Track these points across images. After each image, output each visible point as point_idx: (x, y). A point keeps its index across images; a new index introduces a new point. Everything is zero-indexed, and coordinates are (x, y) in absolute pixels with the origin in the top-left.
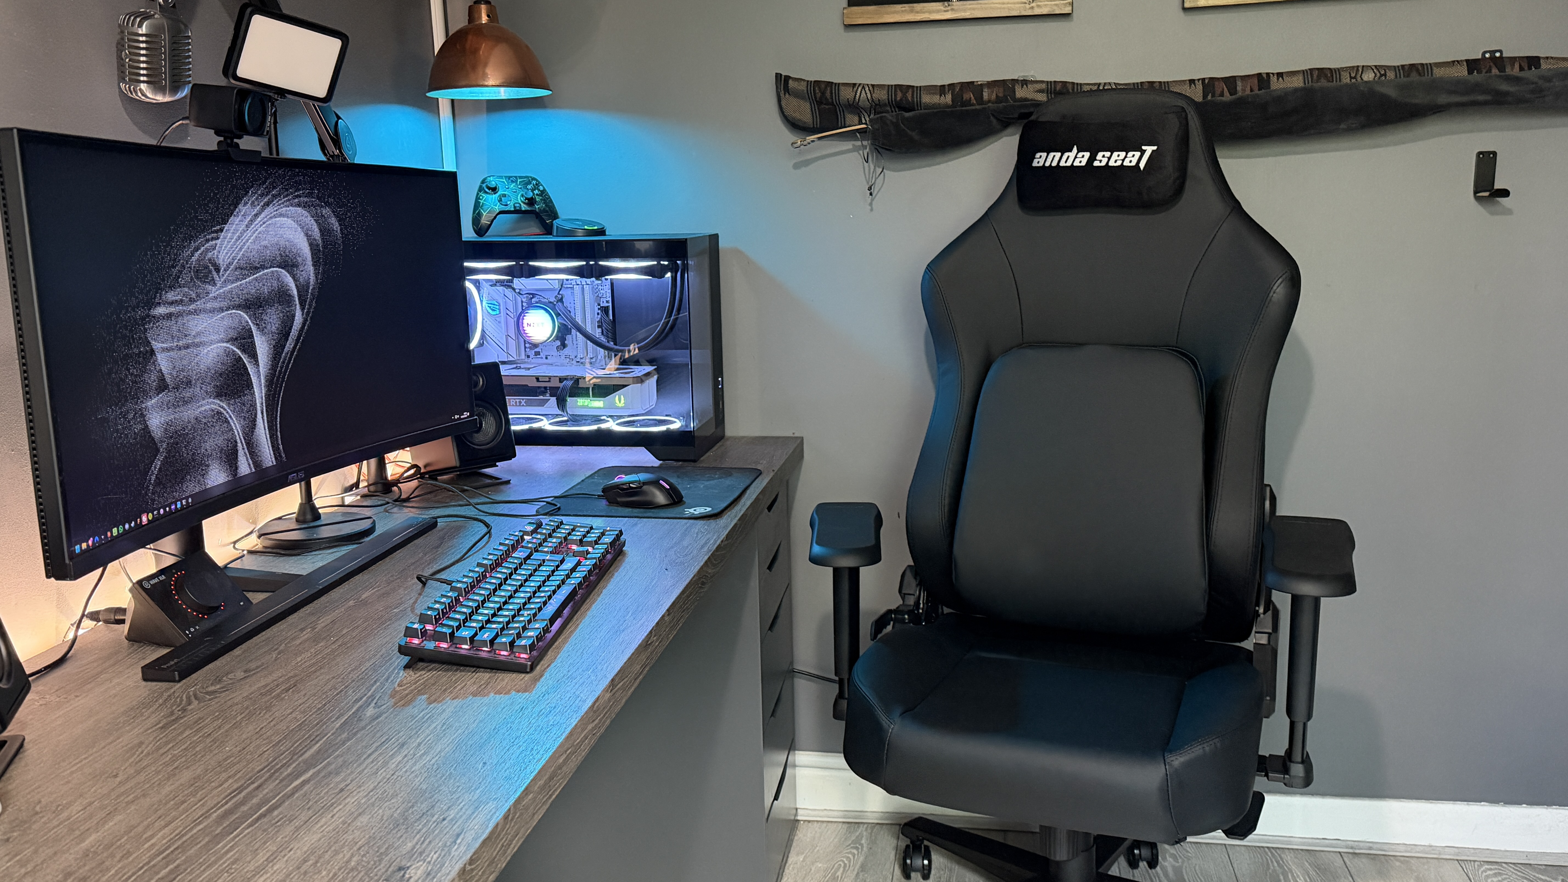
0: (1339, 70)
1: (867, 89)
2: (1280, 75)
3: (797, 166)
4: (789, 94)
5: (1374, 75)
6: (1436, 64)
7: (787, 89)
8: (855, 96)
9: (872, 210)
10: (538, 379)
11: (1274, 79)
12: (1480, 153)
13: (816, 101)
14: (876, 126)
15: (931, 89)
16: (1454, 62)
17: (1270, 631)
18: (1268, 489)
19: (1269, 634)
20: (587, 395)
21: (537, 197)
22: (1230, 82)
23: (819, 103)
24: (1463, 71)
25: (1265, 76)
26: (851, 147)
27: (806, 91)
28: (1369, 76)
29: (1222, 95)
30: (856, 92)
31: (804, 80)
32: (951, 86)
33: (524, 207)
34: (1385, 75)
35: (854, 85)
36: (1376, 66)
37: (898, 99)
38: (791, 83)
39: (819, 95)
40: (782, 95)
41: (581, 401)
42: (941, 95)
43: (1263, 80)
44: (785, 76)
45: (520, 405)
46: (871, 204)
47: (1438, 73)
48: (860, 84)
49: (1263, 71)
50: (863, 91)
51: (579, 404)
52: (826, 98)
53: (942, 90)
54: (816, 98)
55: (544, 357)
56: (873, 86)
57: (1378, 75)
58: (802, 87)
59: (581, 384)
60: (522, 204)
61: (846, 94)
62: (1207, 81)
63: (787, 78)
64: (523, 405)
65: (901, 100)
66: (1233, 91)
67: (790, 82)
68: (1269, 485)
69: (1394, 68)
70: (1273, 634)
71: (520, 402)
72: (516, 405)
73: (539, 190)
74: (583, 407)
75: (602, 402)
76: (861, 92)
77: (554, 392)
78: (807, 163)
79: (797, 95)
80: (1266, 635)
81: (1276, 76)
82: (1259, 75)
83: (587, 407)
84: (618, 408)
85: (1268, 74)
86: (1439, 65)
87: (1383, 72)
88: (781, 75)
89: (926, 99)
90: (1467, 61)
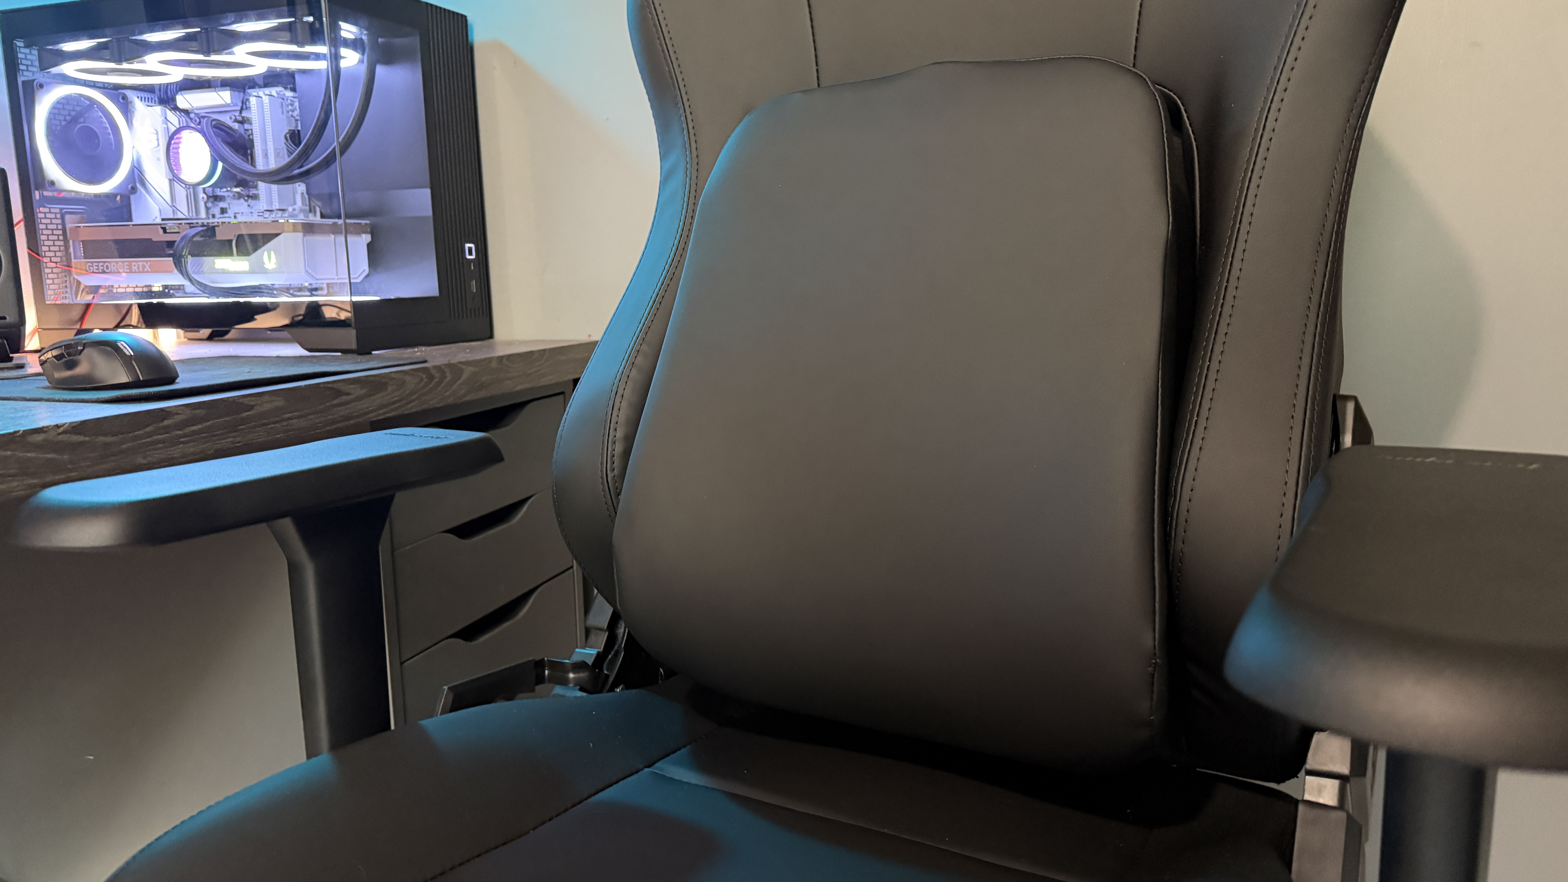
10: (164, 230)
17: (1345, 770)
18: (1350, 407)
19: (1342, 778)
41: (222, 263)
45: (143, 272)
51: (216, 267)
64: (147, 272)
68: (1355, 399)
70: (1353, 780)
71: (144, 267)
72: (139, 272)
74: (223, 271)
75: (247, 263)
80: (1335, 784)
83: (227, 271)
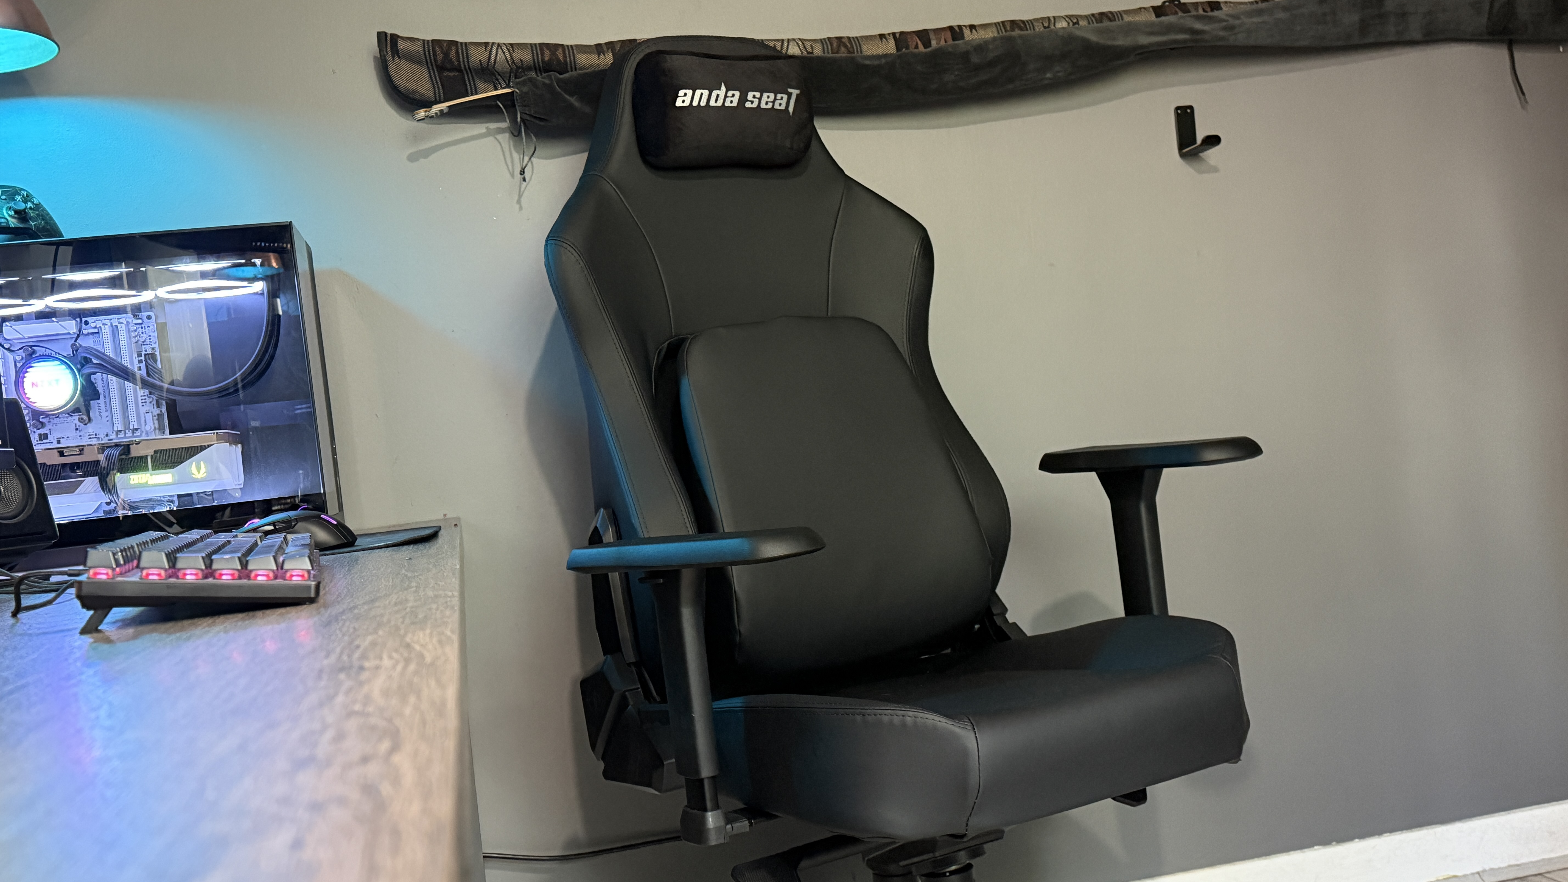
0: (1031, 22)
1: (504, 47)
2: (972, 27)
3: (412, 158)
4: (399, 57)
5: (1066, 23)
6: (1124, 11)
7: (395, 52)
8: (490, 58)
9: (521, 208)
10: (62, 454)
11: (967, 32)
12: (1177, 108)
13: (437, 66)
14: (525, 89)
15: (584, 49)
16: (1140, 8)
20: (145, 468)
21: (31, 212)
22: (923, 35)
23: (441, 68)
24: (1152, 17)
25: (957, 29)
26: (484, 131)
27: (422, 52)
28: (1061, 24)
29: (917, 47)
30: (491, 51)
31: (418, 40)
32: (610, 45)
33: (13, 223)
34: (1077, 23)
35: (486, 44)
36: (1066, 16)
37: (546, 59)
38: (401, 45)
39: (440, 57)
40: (389, 58)
41: (136, 478)
42: (599, 55)
43: (956, 32)
44: (391, 34)
46: (519, 202)
47: (1127, 18)
48: (493, 44)
49: (954, 23)
50: (500, 50)
51: (132, 482)
52: (451, 61)
53: (599, 49)
54: (435, 60)
55: (55, 442)
56: (511, 45)
57: (1071, 24)
58: (418, 48)
59: (135, 452)
60: (9, 219)
61: (477, 57)
62: (898, 35)
63: (395, 38)
65: (550, 60)
66: (927, 44)
67: (400, 42)
69: (1086, 17)
73: (33, 203)
74: (139, 486)
75: (170, 475)
76: (497, 52)
77: (91, 469)
78: (427, 153)
79: (411, 58)
81: (968, 28)
82: (951, 28)
83: (145, 485)
84: (196, 481)
85: (960, 27)
86: (1128, 12)
87: (1075, 21)
88: (386, 34)
89: (583, 59)
90: (1153, 7)
